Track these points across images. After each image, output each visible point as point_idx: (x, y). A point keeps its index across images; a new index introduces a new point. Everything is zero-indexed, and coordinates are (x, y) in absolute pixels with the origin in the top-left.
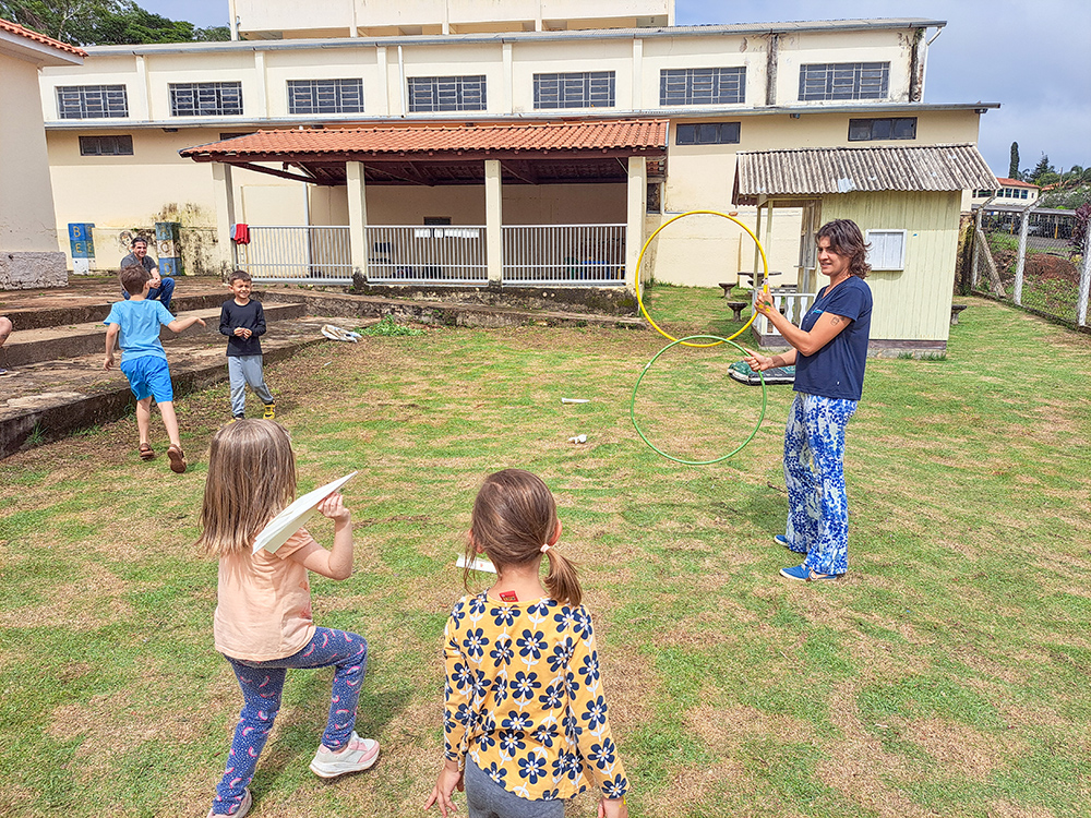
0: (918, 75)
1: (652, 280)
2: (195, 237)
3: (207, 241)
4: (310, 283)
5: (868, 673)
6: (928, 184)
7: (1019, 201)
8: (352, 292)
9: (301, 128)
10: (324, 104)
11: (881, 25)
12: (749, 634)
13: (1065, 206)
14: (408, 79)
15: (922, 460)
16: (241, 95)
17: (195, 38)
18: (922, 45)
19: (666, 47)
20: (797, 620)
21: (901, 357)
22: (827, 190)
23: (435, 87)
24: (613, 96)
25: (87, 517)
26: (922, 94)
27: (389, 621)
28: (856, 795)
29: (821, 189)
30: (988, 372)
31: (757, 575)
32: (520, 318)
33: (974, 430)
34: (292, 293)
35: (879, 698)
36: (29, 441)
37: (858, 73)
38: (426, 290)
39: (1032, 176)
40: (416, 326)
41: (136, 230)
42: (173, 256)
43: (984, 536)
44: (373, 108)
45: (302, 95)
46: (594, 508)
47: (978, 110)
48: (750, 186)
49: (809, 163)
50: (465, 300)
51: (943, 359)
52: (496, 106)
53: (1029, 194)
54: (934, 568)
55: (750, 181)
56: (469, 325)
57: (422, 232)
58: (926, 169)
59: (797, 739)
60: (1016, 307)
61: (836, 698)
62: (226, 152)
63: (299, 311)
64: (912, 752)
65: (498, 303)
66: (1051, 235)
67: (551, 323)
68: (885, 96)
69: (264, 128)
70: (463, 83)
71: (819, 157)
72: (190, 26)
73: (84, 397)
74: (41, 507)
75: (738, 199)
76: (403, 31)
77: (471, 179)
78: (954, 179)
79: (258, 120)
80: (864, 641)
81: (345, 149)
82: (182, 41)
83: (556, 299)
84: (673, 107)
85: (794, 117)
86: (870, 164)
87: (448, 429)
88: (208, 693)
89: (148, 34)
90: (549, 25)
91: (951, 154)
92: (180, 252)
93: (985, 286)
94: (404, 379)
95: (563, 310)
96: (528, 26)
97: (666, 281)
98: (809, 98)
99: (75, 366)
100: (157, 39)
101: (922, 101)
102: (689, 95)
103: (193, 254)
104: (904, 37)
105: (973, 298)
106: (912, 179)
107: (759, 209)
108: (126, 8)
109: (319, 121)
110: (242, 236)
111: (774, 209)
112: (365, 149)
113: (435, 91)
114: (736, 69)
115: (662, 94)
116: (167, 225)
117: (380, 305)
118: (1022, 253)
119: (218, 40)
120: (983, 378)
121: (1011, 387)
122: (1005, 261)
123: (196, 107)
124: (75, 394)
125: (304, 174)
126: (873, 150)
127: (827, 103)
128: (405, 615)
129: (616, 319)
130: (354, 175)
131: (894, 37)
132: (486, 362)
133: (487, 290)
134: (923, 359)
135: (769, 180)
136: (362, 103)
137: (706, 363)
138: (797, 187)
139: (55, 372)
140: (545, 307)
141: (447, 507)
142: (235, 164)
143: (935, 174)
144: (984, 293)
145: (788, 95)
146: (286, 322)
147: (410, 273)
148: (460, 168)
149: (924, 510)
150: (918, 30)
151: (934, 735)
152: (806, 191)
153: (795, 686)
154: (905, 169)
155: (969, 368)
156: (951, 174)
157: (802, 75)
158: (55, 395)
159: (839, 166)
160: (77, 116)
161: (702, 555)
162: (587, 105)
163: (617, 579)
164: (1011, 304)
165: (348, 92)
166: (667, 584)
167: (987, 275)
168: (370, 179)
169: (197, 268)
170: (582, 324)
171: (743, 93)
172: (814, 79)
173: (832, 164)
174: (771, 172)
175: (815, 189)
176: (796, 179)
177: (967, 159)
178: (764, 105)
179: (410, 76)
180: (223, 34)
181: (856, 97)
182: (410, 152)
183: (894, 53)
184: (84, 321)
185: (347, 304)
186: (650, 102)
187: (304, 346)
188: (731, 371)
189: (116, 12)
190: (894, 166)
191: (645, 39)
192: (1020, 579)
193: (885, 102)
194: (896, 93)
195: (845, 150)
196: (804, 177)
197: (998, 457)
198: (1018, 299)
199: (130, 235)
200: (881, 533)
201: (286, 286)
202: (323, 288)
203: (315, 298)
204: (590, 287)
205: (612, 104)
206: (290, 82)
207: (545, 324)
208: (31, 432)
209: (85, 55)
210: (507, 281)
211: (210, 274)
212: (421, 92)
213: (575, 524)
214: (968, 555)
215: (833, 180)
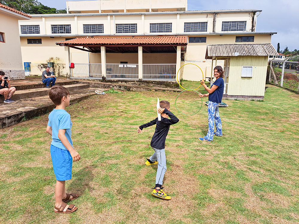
0: (254, 24)
1: (182, 79)
2: (58, 66)
3: (61, 67)
4: (90, 79)
5: (254, 181)
6: (259, 54)
7: (280, 59)
8: (102, 81)
9: (87, 37)
10: (93, 31)
11: (244, 11)
12: (221, 171)
13: (293, 60)
14: (116, 24)
15: (260, 127)
16: (70, 28)
17: (57, 12)
18: (255, 17)
19: (186, 16)
20: (233, 168)
21: (251, 100)
22: (232, 55)
23: (123, 26)
24: (171, 30)
25: (42, 139)
26: (255, 30)
27: (126, 166)
28: (255, 211)
29: (230, 55)
30: (275, 105)
31: (221, 157)
32: (147, 89)
33: (273, 120)
34: (85, 82)
35: (257, 188)
36: (23, 120)
37: (238, 24)
38: (122, 81)
39: (283, 52)
40: (120, 91)
41: (42, 64)
42: (52, 71)
43: (279, 147)
44: (106, 32)
45: (87, 28)
46: (175, 139)
47: (270, 34)
48: (211, 54)
49: (227, 48)
50: (132, 84)
51: (263, 101)
52: (140, 32)
53: (282, 57)
54: (267, 155)
55: (211, 53)
56: (134, 90)
57: (121, 66)
58: (258, 50)
59: (237, 197)
60: (281, 87)
61: (246, 187)
62: (68, 44)
63: (88, 86)
64: (267, 201)
65: (141, 85)
66: (289, 68)
67: (156, 90)
68: (245, 30)
69: (78, 37)
70: (131, 26)
71: (229, 47)
72: (55, 9)
73: (36, 108)
74: (29, 137)
75: (207, 57)
76: (114, 11)
77: (133, 51)
78: (266, 52)
79: (75, 35)
80: (251, 173)
81: (101, 43)
82: (53, 13)
83: (157, 84)
84: (187, 32)
85: (221, 35)
86: (243, 48)
87: (133, 118)
88: (83, 184)
89: (44, 11)
90: (153, 10)
91: (265, 46)
92: (54, 70)
93: (272, 82)
94: (118, 105)
95: (159, 87)
96: (147, 10)
97: (185, 79)
98: (224, 30)
99: (32, 100)
100: (46, 13)
101: (255, 32)
102: (192, 29)
103: (58, 71)
104: (250, 14)
105: (269, 85)
106: (255, 52)
107: (213, 60)
108: (38, 4)
109: (92, 35)
110: (72, 66)
111: (217, 60)
112: (106, 43)
113: (123, 27)
114: (205, 23)
115: (185, 29)
116: (51, 63)
117: (110, 85)
118: (283, 73)
119: (63, 13)
120: (274, 106)
121: (282, 109)
122: (278, 75)
123: (58, 31)
124: (34, 107)
125: (88, 50)
126: (244, 45)
127: (229, 32)
128: (130, 165)
129: (173, 89)
130: (103, 50)
131: (248, 14)
132: (140, 101)
133: (138, 81)
134: (257, 101)
135: (216, 52)
136: (103, 31)
137: (199, 101)
138: (224, 55)
139: (26, 102)
140: (154, 86)
141: (136, 138)
142: (71, 47)
143: (261, 51)
144: (272, 84)
145: (219, 30)
146: (85, 89)
147: (116, 76)
148: (130, 49)
149: (263, 140)
150: (254, 13)
151: (273, 197)
152: (226, 55)
153: (235, 184)
154: (253, 50)
155: (270, 104)
156: (265, 51)
157: (223, 24)
158: (29, 108)
159: (235, 49)
160: (26, 33)
161: (206, 151)
162: (164, 32)
163: (184, 157)
164: (280, 87)
165: (100, 28)
166: (197, 158)
167: (273, 79)
168: (107, 51)
169: (59, 75)
170: (164, 91)
171: (206, 29)
172: (226, 25)
173: (233, 48)
174: (217, 50)
175: (229, 55)
176: (223, 52)
177: (269, 48)
178: (212, 32)
179: (116, 23)
180: (64, 12)
181: (237, 30)
182: (118, 44)
183: (248, 19)
184: (32, 88)
185: (101, 85)
186: (181, 31)
187: (91, 96)
188: (206, 103)
189: (35, 5)
190: (250, 49)
191: (180, 14)
192: (290, 158)
193: (245, 32)
194: (248, 30)
195: (236, 45)
196: (225, 52)
197: (280, 127)
198: (282, 85)
199: (40, 66)
200: (252, 146)
201: (84, 80)
202: (94, 80)
203: (92, 83)
204: (166, 81)
205: (171, 32)
206: (84, 25)
207: (154, 91)
208: (23, 117)
209: (31, 17)
210: (144, 79)
211: (62, 76)
212: (120, 28)
213: (170, 143)
214: (275, 152)
215: (233, 53)
